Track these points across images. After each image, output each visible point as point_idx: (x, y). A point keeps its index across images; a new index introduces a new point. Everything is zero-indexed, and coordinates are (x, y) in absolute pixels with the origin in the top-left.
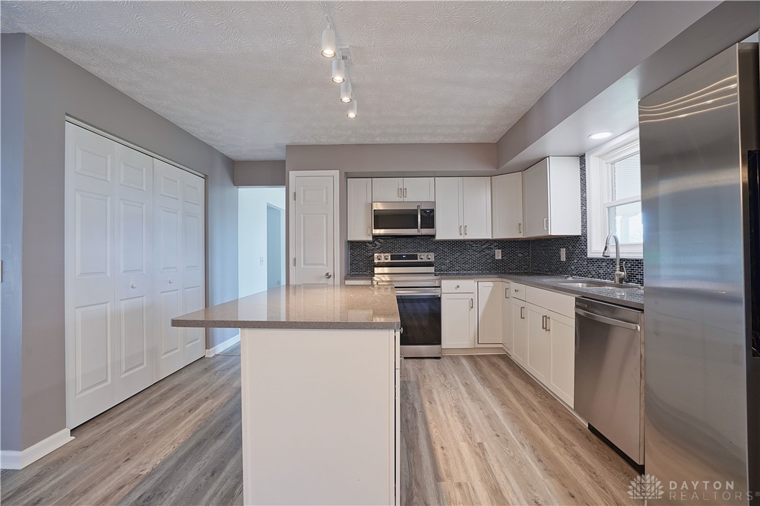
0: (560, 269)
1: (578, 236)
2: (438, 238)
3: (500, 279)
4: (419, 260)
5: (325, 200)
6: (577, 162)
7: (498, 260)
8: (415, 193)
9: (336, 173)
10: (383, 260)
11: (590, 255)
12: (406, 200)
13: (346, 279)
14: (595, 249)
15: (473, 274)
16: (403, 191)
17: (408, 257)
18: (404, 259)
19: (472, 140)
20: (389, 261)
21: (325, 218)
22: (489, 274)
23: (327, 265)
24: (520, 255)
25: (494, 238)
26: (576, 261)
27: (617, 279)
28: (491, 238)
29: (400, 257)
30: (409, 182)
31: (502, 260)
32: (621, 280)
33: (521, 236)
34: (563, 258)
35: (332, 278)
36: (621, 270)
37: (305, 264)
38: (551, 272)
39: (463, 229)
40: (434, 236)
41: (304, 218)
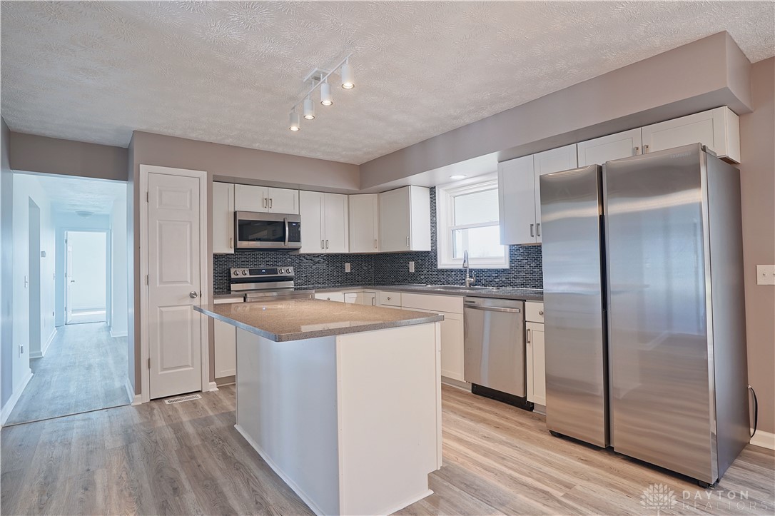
0: (409, 279)
1: (428, 252)
2: (302, 251)
3: (362, 290)
4: (279, 275)
5: (188, 206)
6: (428, 191)
7: (347, 273)
8: (281, 204)
9: (203, 175)
10: (240, 276)
11: (439, 267)
12: (271, 211)
13: (215, 298)
14: (444, 262)
15: (326, 287)
16: (268, 201)
17: (268, 272)
18: (263, 273)
19: (342, 160)
20: (248, 276)
21: (188, 226)
22: (339, 286)
23: (191, 283)
24: (365, 268)
25: (351, 252)
26: (425, 272)
27: (468, 285)
28: (347, 252)
29: (259, 272)
30: (274, 193)
31: (351, 273)
32: (470, 284)
33: (377, 251)
34: (412, 269)
35: (198, 298)
36: (470, 277)
37: (161, 281)
38: (398, 282)
39: (325, 243)
40: (297, 249)
41: (160, 226)
